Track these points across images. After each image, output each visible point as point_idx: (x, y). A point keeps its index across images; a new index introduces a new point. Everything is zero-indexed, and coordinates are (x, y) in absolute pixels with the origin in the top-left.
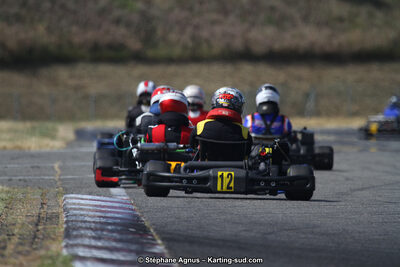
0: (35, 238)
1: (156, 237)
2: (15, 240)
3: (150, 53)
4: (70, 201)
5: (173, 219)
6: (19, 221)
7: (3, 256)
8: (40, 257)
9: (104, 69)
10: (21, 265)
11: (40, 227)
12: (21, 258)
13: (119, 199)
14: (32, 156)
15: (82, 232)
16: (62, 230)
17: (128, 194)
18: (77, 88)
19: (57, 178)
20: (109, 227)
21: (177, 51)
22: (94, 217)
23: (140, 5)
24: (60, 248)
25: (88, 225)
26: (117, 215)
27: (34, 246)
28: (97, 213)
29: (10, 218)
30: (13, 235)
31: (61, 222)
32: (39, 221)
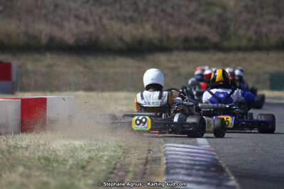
0: (144, 175)
1: (230, 174)
2: (130, 175)
3: (226, 44)
4: (169, 148)
5: (242, 162)
6: (133, 162)
11: (148, 167)
13: (203, 147)
15: (178, 170)
16: (163, 169)
17: (210, 144)
21: (244, 43)
22: (185, 160)
23: (218, 10)
25: (181, 165)
26: (202, 159)
27: (144, 180)
28: (189, 158)
29: (127, 160)
30: (129, 172)
31: (162, 163)
32: (147, 162)
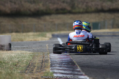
0: (42, 67)
1: (78, 66)
2: (36, 68)
3: (74, 11)
4: (52, 56)
5: (82, 60)
6: (37, 62)
7: (32, 73)
8: (44, 73)
9: (60, 16)
10: (38, 75)
11: (43, 64)
12: (38, 73)
14: (40, 42)
15: (56, 65)
16: (50, 64)
18: (52, 22)
19: (47, 49)
21: (81, 10)
22: (59, 60)
24: (49, 70)
25: (57, 63)
26: (66, 60)
27: (42, 70)
28: (60, 59)
29: (34, 61)
30: (35, 66)
31: (49, 62)
32: (42, 62)
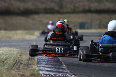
0: (28, 64)
1: (63, 64)
3: (62, 11)
6: (24, 59)
7: (19, 70)
8: (30, 70)
10: (25, 72)
11: (30, 61)
12: (24, 70)
14: (28, 41)
15: (42, 63)
16: (36, 62)
18: (40, 21)
20: (50, 61)
21: (69, 10)
22: (45, 58)
24: (35, 67)
25: (44, 60)
27: (28, 67)
29: (21, 59)
30: (22, 63)
31: (36, 60)
32: (29, 59)
